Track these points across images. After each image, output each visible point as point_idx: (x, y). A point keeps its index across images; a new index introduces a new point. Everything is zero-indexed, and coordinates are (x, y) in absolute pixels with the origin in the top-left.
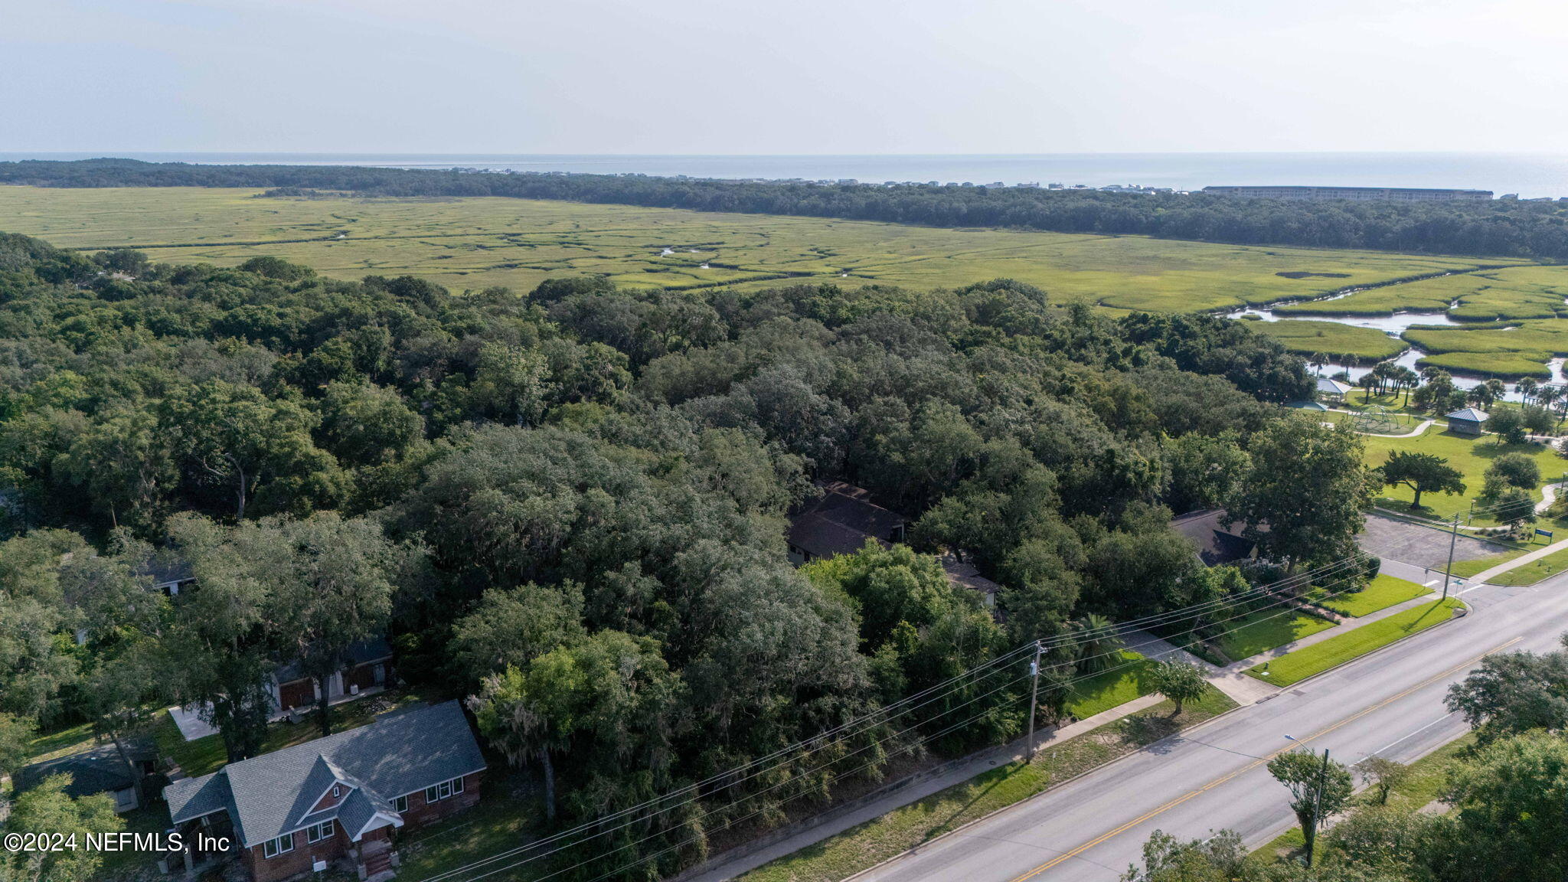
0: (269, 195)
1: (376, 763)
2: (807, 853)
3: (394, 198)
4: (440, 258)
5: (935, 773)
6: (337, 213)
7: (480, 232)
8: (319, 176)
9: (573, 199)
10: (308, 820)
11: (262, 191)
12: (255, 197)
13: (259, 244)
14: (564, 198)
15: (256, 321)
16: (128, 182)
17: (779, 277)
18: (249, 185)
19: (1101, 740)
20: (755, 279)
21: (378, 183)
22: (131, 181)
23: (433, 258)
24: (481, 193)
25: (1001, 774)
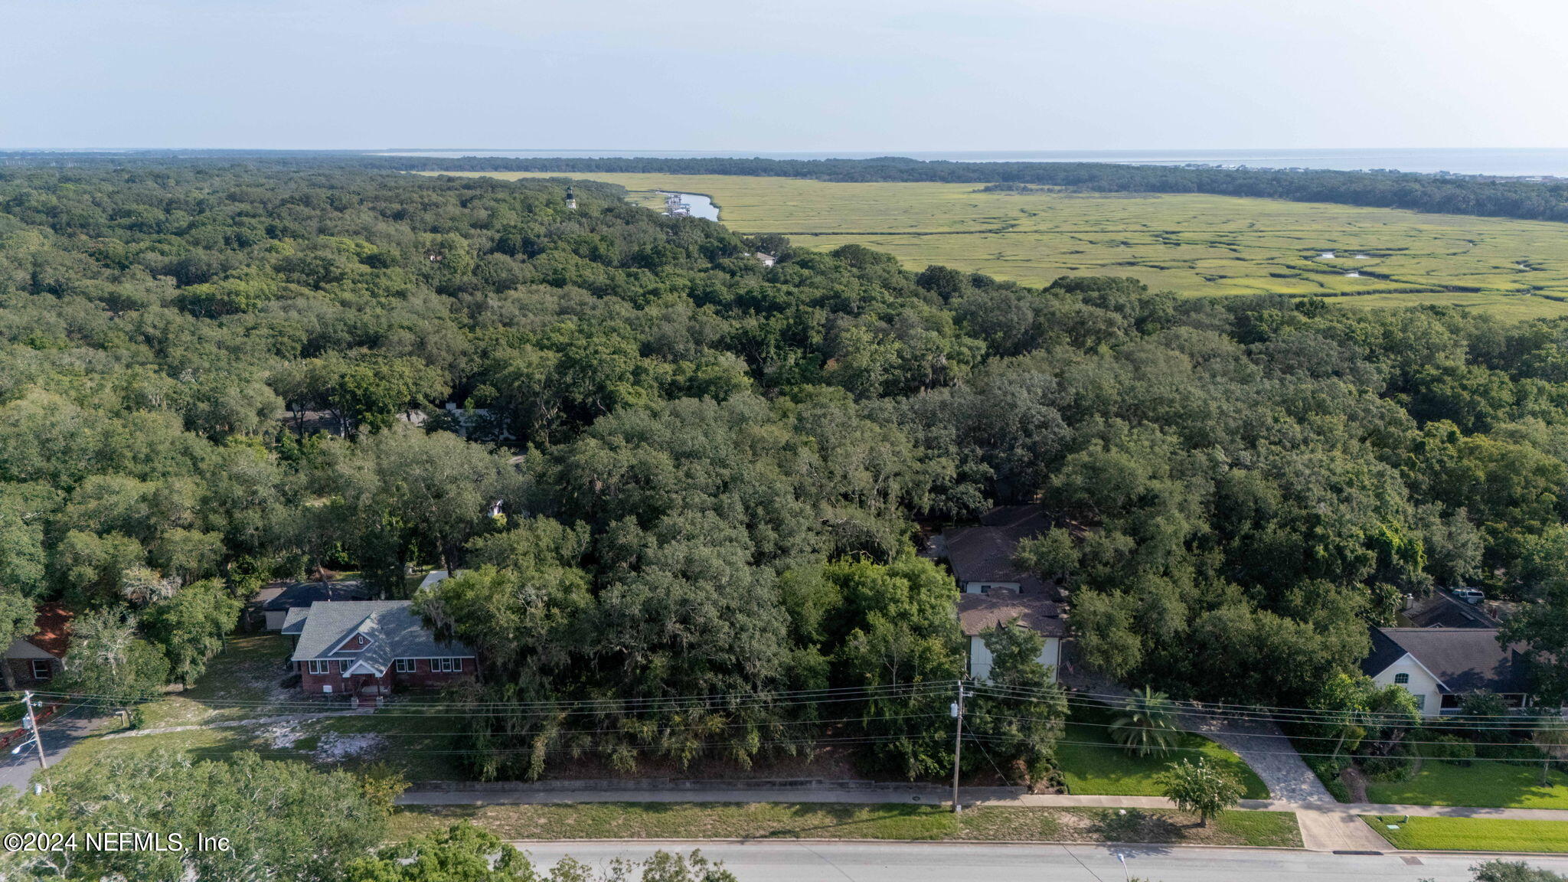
0: (987, 190)
1: (405, 629)
2: (651, 807)
3: (1097, 195)
4: (1072, 253)
5: (842, 785)
6: (1026, 208)
7: (1145, 229)
8: (1041, 172)
9: (1281, 196)
10: (336, 654)
11: (981, 186)
12: (974, 191)
13: (926, 234)
14: (1271, 195)
15: (764, 297)
16: (887, 178)
17: (1432, 291)
18: (979, 180)
19: (1068, 819)
20: (1404, 291)
21: (1092, 178)
22: (890, 177)
23: (1064, 253)
24: (1186, 190)
25: (909, 810)
